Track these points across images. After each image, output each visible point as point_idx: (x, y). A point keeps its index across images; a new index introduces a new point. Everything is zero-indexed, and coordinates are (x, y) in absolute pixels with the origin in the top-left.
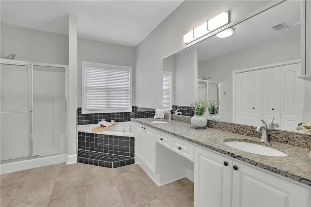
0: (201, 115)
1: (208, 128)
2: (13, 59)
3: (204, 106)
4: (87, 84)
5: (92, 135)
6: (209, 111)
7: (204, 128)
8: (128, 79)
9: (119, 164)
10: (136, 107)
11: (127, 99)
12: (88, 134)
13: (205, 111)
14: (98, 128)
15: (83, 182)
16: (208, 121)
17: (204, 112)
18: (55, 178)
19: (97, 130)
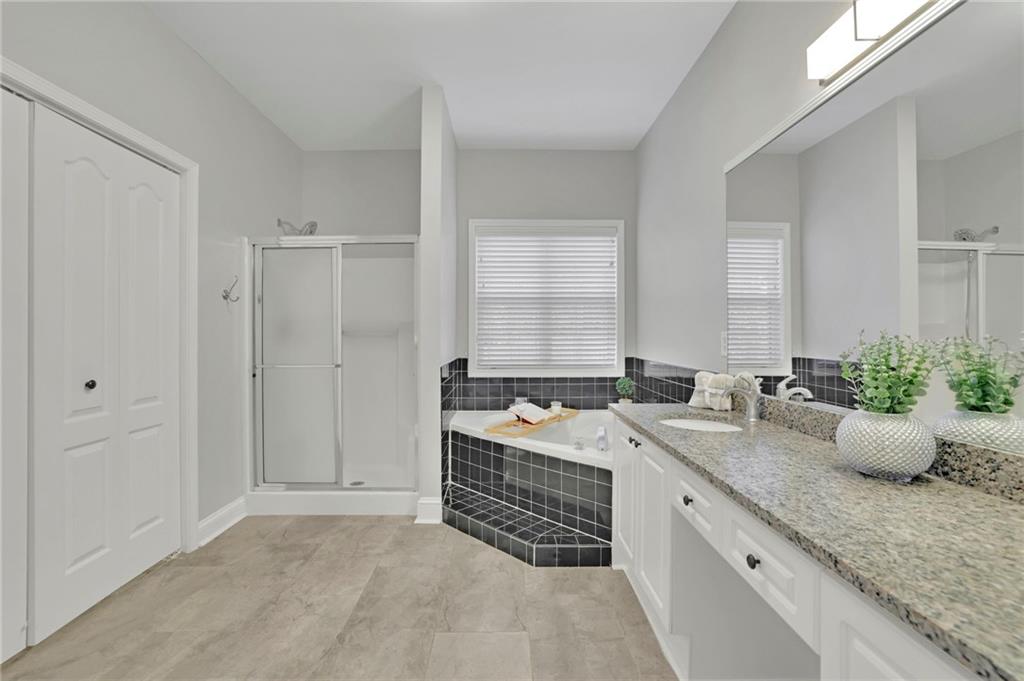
0: (891, 410)
1: (940, 481)
2: (311, 233)
3: (917, 369)
4: (483, 287)
5: (487, 444)
6: (954, 394)
7: (917, 479)
8: (612, 263)
9: (555, 556)
10: (638, 360)
11: (610, 332)
12: (476, 441)
13: (923, 393)
14: (508, 425)
15: (440, 588)
16: (944, 445)
17: (916, 398)
18: (379, 555)
19: (499, 433)
